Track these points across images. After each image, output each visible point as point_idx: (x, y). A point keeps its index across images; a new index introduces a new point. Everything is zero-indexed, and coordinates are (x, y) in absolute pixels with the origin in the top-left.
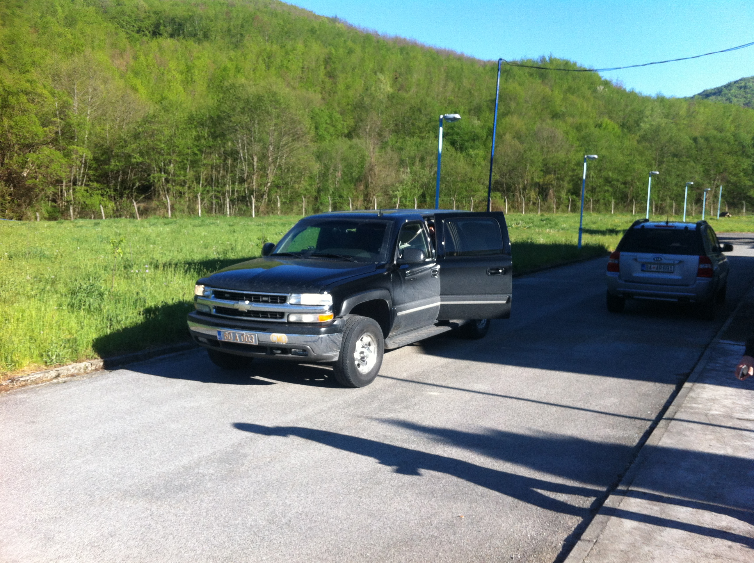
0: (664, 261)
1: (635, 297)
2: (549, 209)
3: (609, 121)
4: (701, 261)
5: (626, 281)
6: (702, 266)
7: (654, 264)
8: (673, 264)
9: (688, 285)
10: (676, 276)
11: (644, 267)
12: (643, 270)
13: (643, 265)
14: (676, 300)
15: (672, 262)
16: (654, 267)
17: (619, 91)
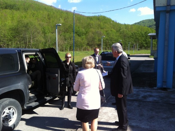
3: (113, 30)
17: (116, 23)
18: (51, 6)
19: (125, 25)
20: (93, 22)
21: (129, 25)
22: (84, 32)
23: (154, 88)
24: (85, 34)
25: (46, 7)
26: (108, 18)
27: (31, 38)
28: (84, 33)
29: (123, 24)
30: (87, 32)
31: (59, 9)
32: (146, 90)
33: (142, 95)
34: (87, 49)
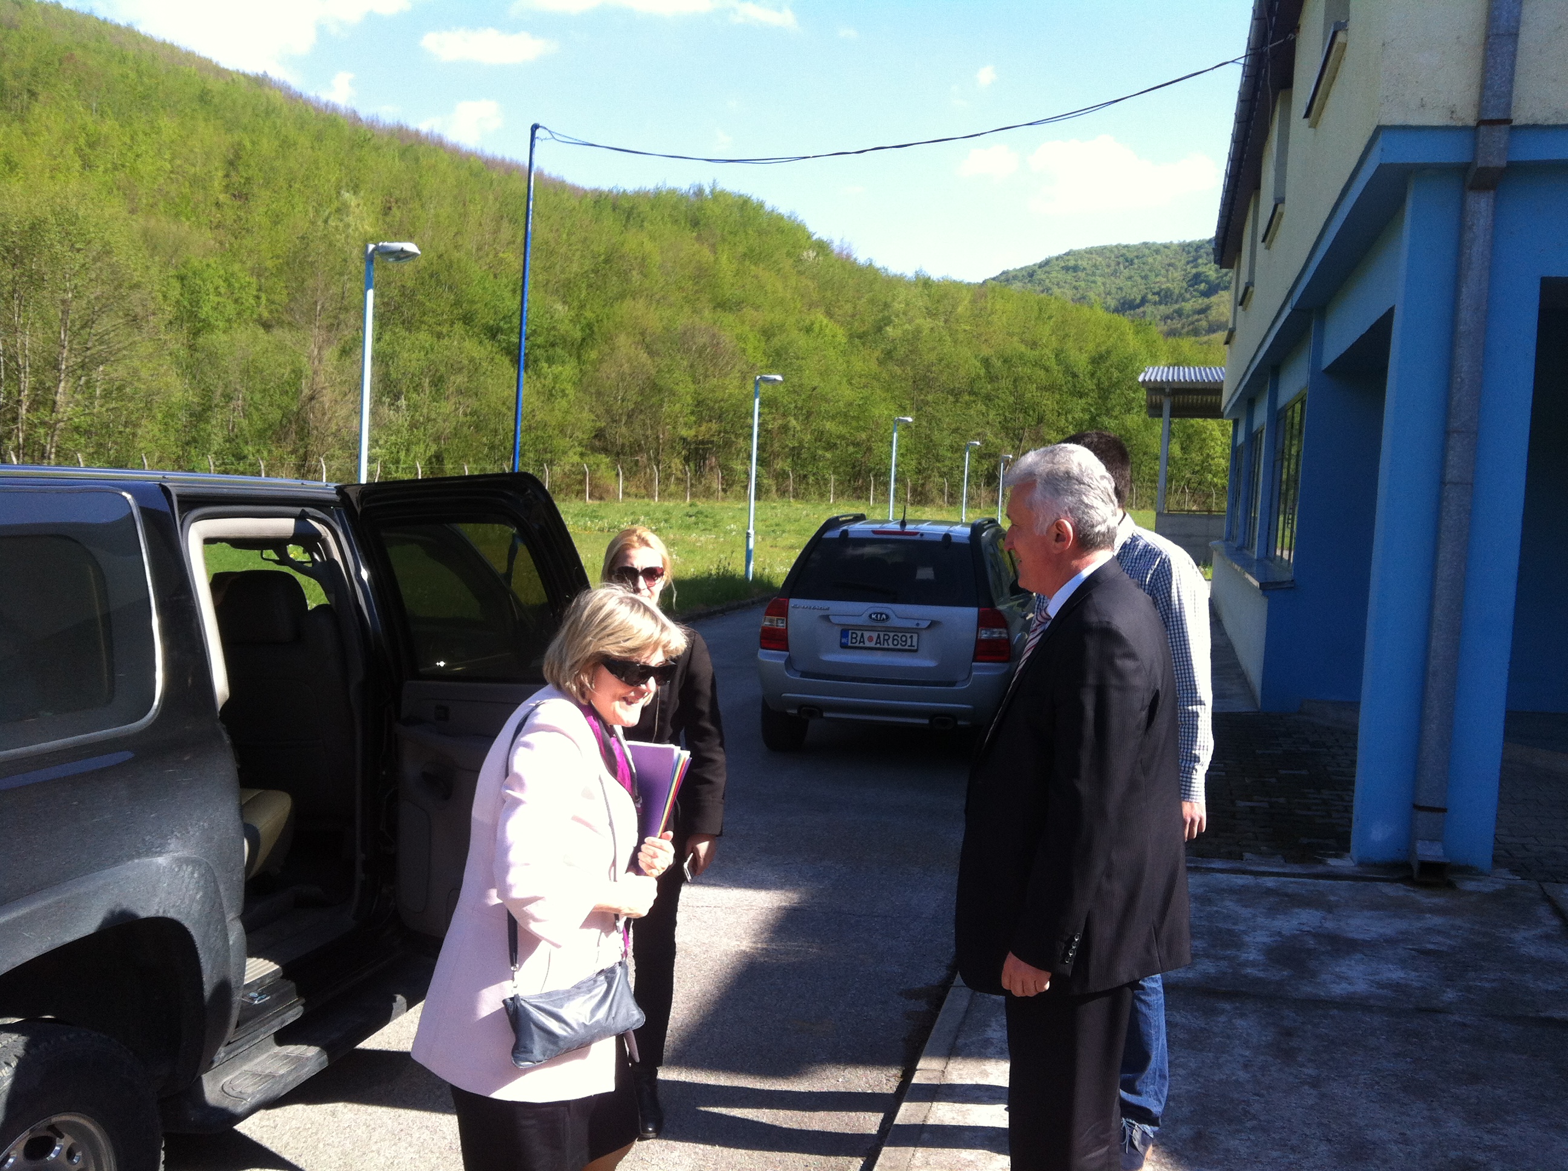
0: (895, 622)
1: (826, 715)
2: (708, 493)
3: (825, 321)
4: (983, 622)
5: (804, 674)
6: (984, 635)
7: (872, 629)
8: (916, 630)
9: (953, 684)
10: (923, 661)
11: (847, 637)
12: (844, 646)
13: (844, 633)
14: (926, 721)
15: (911, 624)
16: (870, 638)
17: (847, 263)
18: (260, 82)
19: (925, 283)
20: (649, 246)
21: (958, 286)
22: (565, 327)
23: (1332, 862)
24: (578, 349)
25: (216, 85)
26: (780, 217)
27: (56, 367)
28: (564, 341)
29: (910, 274)
30: (590, 334)
31: (335, 109)
32: (1270, 882)
33: (1262, 938)
34: (594, 487)
